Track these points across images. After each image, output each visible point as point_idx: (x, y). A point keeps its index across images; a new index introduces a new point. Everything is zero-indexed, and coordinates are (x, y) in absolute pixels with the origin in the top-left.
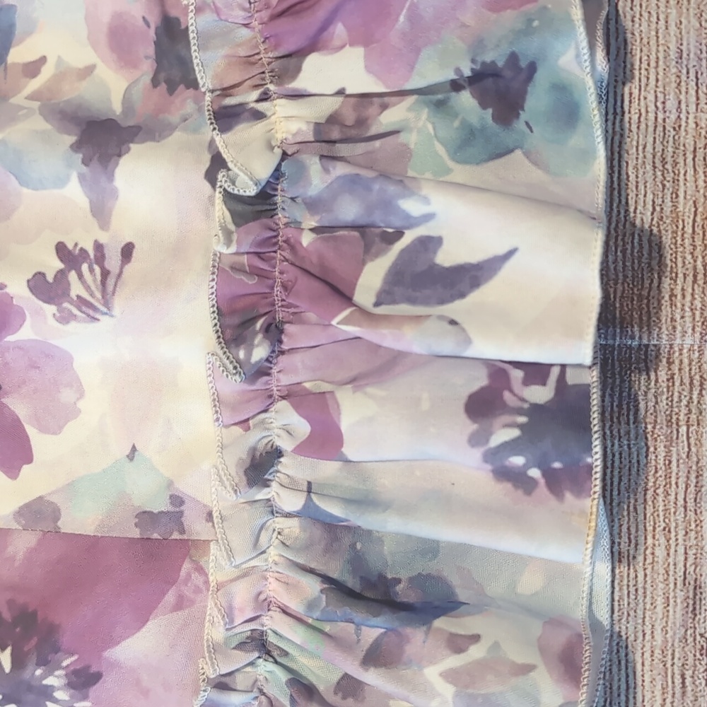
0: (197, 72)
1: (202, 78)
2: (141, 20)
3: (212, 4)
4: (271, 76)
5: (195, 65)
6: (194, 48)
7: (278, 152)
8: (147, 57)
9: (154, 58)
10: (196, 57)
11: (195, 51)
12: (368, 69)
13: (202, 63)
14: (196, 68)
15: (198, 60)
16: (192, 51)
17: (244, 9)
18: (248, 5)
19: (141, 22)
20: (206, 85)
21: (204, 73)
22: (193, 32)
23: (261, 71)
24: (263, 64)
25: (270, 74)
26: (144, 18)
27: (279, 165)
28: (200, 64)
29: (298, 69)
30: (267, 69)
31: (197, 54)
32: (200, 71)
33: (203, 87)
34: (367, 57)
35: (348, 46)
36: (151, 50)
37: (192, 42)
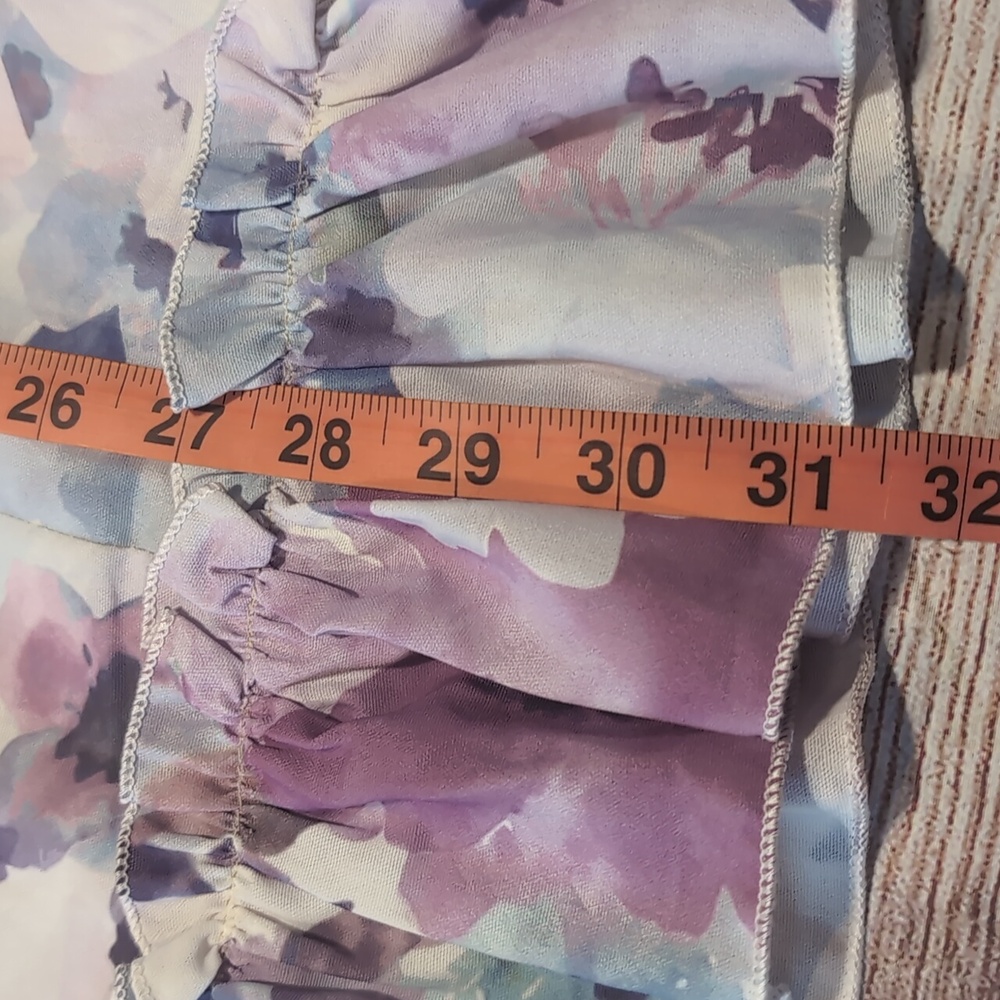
0: (122, 771)
1: (127, 783)
2: (80, 648)
3: (180, 678)
4: (242, 823)
5: (124, 759)
6: (131, 730)
7: (212, 964)
8: (68, 706)
9: (81, 709)
10: (131, 747)
11: (133, 736)
12: (404, 888)
13: (137, 758)
14: (124, 765)
15: (132, 751)
16: (128, 734)
17: (230, 705)
18: (237, 700)
19: (78, 652)
20: (131, 796)
21: (134, 776)
22: (141, 704)
23: (230, 810)
24: (235, 800)
25: (242, 820)
26: (85, 646)
27: (209, 989)
28: (133, 759)
29: (288, 840)
30: (239, 810)
31: (133, 741)
32: (128, 772)
33: (123, 797)
34: (409, 871)
35: (382, 834)
36: (80, 698)
37: (134, 720)
